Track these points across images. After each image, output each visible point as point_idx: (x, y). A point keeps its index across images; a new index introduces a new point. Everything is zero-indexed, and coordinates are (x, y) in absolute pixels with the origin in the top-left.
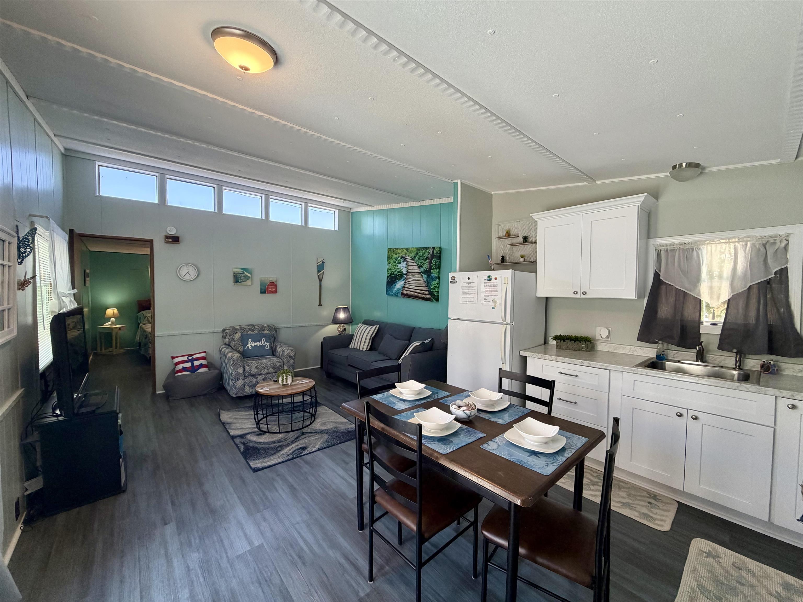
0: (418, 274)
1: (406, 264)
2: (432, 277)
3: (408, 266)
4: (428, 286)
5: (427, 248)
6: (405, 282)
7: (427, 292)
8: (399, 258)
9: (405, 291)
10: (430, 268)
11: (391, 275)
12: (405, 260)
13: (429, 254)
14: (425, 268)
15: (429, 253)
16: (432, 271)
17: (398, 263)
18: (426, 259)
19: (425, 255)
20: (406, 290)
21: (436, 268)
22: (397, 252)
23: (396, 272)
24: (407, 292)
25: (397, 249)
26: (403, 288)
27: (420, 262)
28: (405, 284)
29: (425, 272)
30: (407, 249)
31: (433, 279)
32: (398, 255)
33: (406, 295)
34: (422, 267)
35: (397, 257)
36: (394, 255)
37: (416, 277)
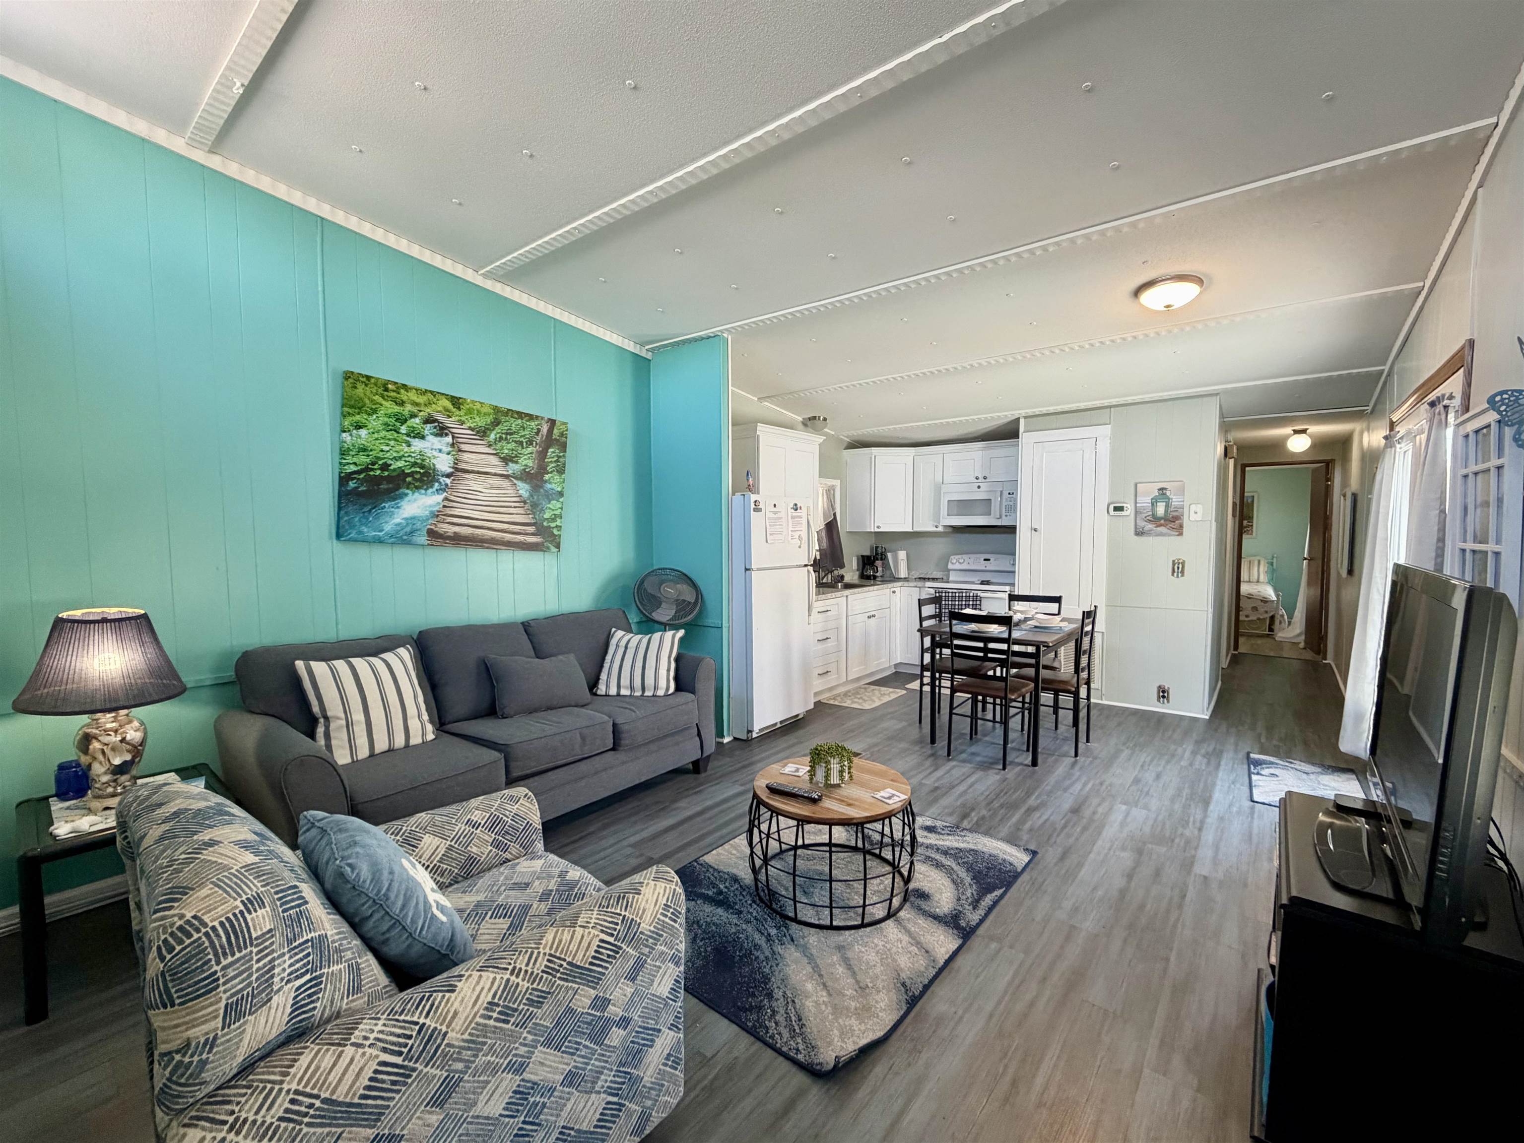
0: (499, 478)
1: (453, 445)
2: (546, 491)
3: (460, 451)
4: (534, 513)
5: (531, 417)
6: (446, 499)
7: (531, 529)
8: (417, 420)
9: (446, 526)
10: (542, 469)
11: (367, 469)
12: (442, 431)
13: (537, 433)
14: (526, 465)
15: (539, 430)
16: (547, 477)
17: (408, 435)
18: (530, 443)
19: (526, 432)
20: (449, 523)
21: (557, 471)
22: (405, 398)
23: (400, 464)
24: (457, 529)
25: (404, 386)
26: (436, 515)
27: (507, 448)
28: (446, 503)
29: (525, 476)
30: (456, 402)
31: (549, 497)
32: (409, 407)
33: (449, 538)
34: (517, 462)
35: (406, 413)
36: (387, 404)
37: (492, 488)
